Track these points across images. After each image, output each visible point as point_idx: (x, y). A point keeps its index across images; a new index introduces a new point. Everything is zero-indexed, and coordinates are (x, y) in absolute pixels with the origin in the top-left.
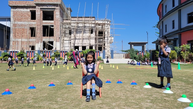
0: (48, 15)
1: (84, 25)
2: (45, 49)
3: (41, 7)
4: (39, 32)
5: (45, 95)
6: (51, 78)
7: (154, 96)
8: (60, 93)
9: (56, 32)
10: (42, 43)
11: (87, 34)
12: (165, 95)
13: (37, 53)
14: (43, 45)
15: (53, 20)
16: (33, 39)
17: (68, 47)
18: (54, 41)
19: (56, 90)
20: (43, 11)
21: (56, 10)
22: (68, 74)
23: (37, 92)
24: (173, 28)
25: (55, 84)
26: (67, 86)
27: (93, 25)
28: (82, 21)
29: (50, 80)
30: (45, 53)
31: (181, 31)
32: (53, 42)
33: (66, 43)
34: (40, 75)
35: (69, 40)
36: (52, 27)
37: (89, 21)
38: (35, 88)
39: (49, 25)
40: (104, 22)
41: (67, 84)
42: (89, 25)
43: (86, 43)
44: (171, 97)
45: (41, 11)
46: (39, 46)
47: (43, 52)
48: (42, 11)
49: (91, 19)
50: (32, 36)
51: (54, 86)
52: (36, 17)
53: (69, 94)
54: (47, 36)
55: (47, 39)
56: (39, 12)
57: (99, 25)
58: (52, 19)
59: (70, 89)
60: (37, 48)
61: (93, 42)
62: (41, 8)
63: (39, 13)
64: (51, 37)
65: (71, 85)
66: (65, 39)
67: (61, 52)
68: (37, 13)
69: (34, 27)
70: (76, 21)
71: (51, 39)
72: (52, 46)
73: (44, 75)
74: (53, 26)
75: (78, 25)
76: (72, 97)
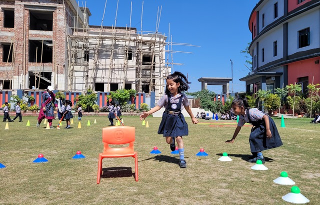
0: (41, 20)
1: (114, 42)
2: (34, 88)
3: (27, 3)
4: (21, 52)
5: (22, 180)
6: (41, 146)
7: (235, 175)
8: (56, 175)
9: (58, 55)
10: (27, 75)
11: (121, 61)
12: (253, 173)
13: (16, 95)
14: (30, 79)
15: (52, 30)
16: (8, 67)
17: (81, 85)
18: (53, 72)
19: (47, 170)
20: (29, 10)
21: (57, 11)
22: (77, 138)
23: (6, 175)
24: (275, 54)
25: (49, 157)
26: (72, 161)
27: (132, 44)
28: (110, 34)
29: (38, 150)
30: (33, 96)
31: (288, 60)
32: (51, 73)
33: (79, 77)
34: (18, 139)
35: (84, 71)
36: (49, 45)
37: (124, 35)
38: (4, 166)
39: (43, 39)
40: (154, 39)
41: (74, 158)
42: (124, 43)
43: (119, 78)
44: (263, 177)
45: (25, 11)
46: (20, 82)
47: (30, 93)
48: (28, 12)
49: (129, 32)
50: (5, 60)
51: (45, 162)
52: (15, 23)
53: (75, 177)
54: (39, 61)
55: (37, 68)
56: (22, 12)
57: (144, 43)
58: (50, 28)
59: (79, 167)
60: (15, 86)
61: (131, 76)
62: (25, 6)
63: (22, 15)
64: (47, 64)
65: (81, 160)
66: (77, 68)
67: (67, 94)
68: (16, 15)
69: (11, 42)
70: (98, 33)
71: (47, 68)
72: (48, 81)
73: (26, 140)
74: (51, 42)
75: (103, 43)
76: (80, 183)
